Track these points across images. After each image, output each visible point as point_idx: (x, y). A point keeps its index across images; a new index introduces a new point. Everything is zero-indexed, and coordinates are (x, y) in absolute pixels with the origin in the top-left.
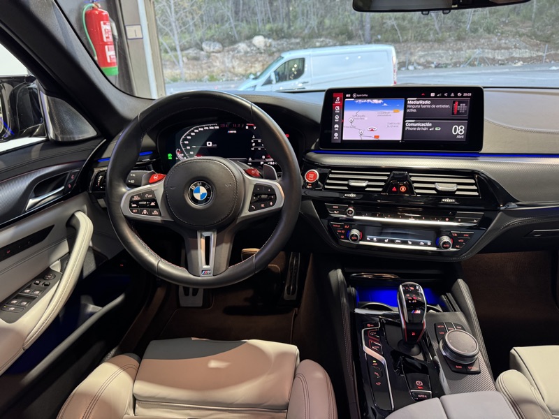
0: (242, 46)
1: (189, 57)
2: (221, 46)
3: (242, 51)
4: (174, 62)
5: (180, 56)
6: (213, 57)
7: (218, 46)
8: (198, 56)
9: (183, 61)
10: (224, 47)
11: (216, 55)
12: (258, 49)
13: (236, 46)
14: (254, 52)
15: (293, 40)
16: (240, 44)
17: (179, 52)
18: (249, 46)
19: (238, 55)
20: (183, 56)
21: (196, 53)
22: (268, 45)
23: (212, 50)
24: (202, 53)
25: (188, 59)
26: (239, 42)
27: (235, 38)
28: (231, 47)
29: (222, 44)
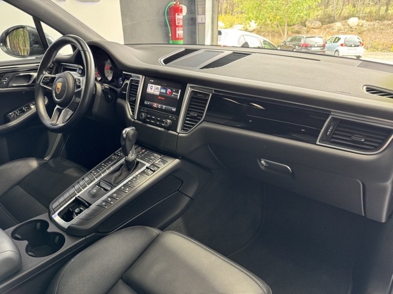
0: (338, 25)
1: (293, 31)
2: (320, 23)
3: (336, 28)
4: (281, 34)
5: (286, 30)
6: (311, 32)
7: (318, 24)
8: (300, 30)
9: (288, 34)
10: (323, 24)
11: (315, 30)
12: (351, 27)
13: (332, 25)
14: (346, 30)
15: (386, 22)
16: (336, 23)
17: (286, 27)
18: (344, 25)
19: (332, 31)
20: (288, 30)
21: (299, 28)
22: (361, 24)
23: (312, 26)
24: (305, 28)
25: (292, 32)
26: (336, 21)
27: (334, 18)
28: (329, 25)
29: (322, 23)
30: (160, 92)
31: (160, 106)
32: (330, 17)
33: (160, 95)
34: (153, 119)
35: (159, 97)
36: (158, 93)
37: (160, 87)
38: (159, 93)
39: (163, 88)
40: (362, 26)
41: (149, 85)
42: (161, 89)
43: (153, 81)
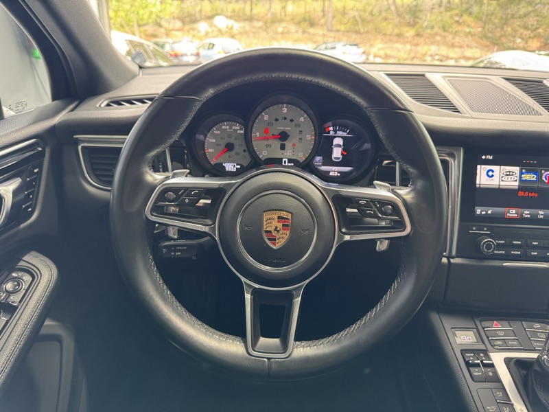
30: (521, 181)
31: (527, 213)
32: (189, 15)
33: (521, 189)
34: (517, 247)
35: (521, 194)
36: (515, 184)
37: (516, 169)
38: (517, 184)
39: (528, 172)
40: (232, 28)
41: (481, 170)
42: (521, 173)
43: (490, 157)
